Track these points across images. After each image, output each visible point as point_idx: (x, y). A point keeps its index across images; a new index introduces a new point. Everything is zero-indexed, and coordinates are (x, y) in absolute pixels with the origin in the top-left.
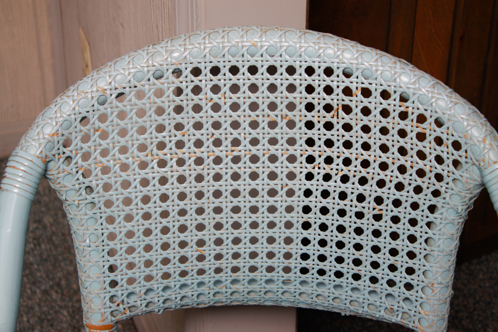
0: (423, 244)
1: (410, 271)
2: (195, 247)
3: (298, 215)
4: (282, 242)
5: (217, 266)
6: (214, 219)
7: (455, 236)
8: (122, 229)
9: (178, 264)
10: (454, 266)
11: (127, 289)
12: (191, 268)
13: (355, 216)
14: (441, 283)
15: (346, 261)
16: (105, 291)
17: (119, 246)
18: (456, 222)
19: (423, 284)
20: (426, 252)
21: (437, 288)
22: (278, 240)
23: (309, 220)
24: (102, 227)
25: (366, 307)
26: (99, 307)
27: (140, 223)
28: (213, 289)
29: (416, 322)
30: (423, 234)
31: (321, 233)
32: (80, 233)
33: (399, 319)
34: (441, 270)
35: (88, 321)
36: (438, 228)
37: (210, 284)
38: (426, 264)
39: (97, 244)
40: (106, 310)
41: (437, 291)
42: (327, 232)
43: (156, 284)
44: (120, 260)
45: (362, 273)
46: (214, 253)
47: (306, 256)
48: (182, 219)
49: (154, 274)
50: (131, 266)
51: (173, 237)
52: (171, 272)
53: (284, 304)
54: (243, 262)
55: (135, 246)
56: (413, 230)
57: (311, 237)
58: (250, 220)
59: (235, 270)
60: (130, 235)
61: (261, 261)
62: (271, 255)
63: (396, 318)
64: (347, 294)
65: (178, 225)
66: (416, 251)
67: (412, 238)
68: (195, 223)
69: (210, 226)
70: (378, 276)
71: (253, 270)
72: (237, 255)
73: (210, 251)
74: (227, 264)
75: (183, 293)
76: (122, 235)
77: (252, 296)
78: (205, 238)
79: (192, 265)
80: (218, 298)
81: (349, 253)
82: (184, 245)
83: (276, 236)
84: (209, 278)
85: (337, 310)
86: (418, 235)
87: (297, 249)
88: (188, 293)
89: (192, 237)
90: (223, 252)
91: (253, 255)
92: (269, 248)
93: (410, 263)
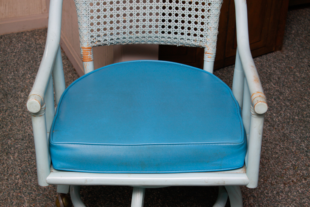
0: (207, 12)
1: (202, 23)
2: (122, 17)
3: (161, 3)
4: (155, 15)
5: (131, 25)
6: (130, 5)
7: (219, 8)
8: (95, 8)
9: (116, 23)
10: (218, 21)
11: (97, 33)
12: (121, 26)
13: (182, 3)
14: (214, 27)
15: (179, 21)
16: (89, 33)
17: (94, 15)
18: (219, 2)
19: (208, 28)
20: (208, 15)
21: (212, 29)
22: (153, 14)
23: (165, 5)
24: (88, 7)
25: (186, 41)
26: (87, 40)
27: (102, 6)
28: (129, 35)
29: (205, 44)
30: (207, 8)
31: (169, 10)
32: (80, 9)
33: (198, 44)
34: (214, 22)
35: (82, 46)
36: (212, 5)
37: (128, 33)
38: (208, 20)
39: (86, 14)
40: (89, 41)
41: (212, 30)
42: (172, 10)
43: (108, 32)
44: (95, 21)
45: (185, 26)
46: (129, 19)
47: (163, 21)
48: (118, 5)
49: (107, 27)
50: (99, 24)
51: (115, 13)
52: (113, 27)
53: (155, 43)
54: (140, 24)
55: (100, 15)
56: (203, 7)
57: (165, 13)
58: (143, 6)
59: (137, 27)
60: (98, 11)
61: (147, 23)
62: (151, 20)
63: (197, 44)
64: (179, 36)
65: (116, 7)
66: (205, 15)
67: (203, 10)
68: (123, 7)
69: (128, 8)
70: (191, 27)
71: (144, 26)
72: (138, 21)
73: (128, 18)
74: (134, 24)
75: (118, 36)
76: (95, 11)
77: (143, 39)
78: (127, 13)
79: (121, 25)
80: (130, 40)
81: (179, 24)
82: (118, 16)
83: (153, 12)
84: (127, 30)
85: (175, 44)
86: (205, 9)
87: (161, 17)
88: (119, 36)
89: (121, 12)
90: (133, 19)
91: (144, 20)
92: (150, 17)
93: (203, 20)
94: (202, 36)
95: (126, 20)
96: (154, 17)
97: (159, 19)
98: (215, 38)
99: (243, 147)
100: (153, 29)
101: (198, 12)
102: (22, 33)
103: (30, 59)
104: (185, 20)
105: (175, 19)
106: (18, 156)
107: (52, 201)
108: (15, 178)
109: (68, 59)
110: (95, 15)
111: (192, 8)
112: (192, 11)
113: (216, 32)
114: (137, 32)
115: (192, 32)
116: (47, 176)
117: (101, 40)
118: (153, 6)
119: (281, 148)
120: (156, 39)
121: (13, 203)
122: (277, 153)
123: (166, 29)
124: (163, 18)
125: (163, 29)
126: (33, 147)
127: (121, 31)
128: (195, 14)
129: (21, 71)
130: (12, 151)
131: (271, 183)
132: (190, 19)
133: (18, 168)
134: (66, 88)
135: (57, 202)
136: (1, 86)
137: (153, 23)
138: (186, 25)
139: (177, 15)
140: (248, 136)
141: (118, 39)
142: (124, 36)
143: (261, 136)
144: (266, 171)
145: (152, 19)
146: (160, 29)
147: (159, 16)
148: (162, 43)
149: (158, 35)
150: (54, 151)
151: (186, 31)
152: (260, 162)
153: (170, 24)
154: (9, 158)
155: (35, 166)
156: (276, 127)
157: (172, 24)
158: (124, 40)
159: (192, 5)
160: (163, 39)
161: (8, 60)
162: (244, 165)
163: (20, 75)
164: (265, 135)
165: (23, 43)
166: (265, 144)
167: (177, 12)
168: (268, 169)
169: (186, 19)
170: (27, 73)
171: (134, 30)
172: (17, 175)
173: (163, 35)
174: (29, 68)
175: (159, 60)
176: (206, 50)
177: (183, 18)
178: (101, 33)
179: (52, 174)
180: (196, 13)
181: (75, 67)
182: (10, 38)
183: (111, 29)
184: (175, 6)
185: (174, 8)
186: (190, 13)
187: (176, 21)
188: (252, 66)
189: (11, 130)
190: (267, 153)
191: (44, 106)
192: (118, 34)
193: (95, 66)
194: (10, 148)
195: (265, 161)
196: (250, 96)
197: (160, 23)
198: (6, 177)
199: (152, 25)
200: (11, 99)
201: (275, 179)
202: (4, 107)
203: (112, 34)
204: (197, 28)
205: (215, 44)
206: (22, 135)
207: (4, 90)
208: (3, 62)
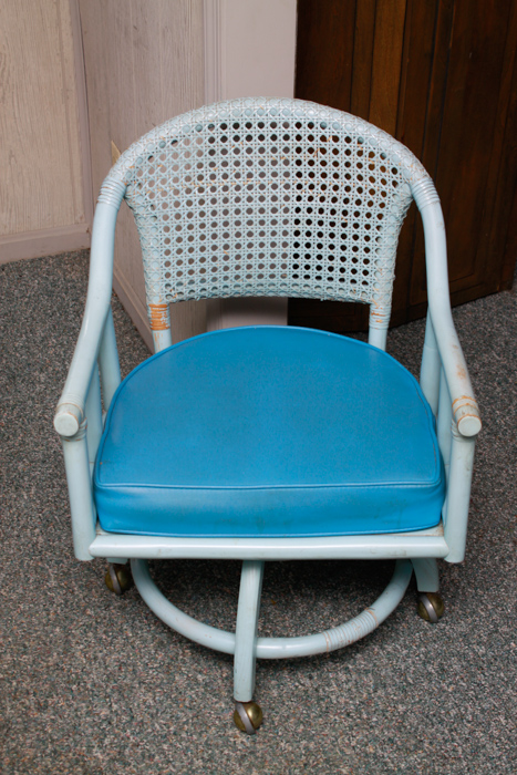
0: (375, 241)
1: (366, 261)
2: (222, 250)
3: (291, 226)
4: (281, 246)
5: (237, 264)
6: (235, 229)
7: (395, 235)
8: (174, 236)
9: (210, 261)
11: (177, 280)
13: (330, 225)
14: (388, 268)
15: (324, 258)
16: (162, 280)
18: (396, 225)
19: (375, 270)
20: (377, 247)
21: (384, 272)
22: (278, 245)
23: (299, 229)
24: (161, 234)
25: (337, 291)
26: (158, 291)
27: (185, 232)
29: (371, 297)
30: (375, 234)
31: (307, 238)
32: (147, 237)
33: (359, 297)
34: (386, 259)
35: (150, 302)
36: (384, 230)
37: (232, 277)
38: (377, 255)
39: (157, 246)
40: (163, 293)
42: (311, 237)
43: (196, 277)
44: (173, 258)
45: (334, 266)
46: (235, 254)
47: (296, 256)
48: (214, 229)
49: (194, 269)
50: (179, 263)
51: (208, 243)
52: (206, 267)
53: (282, 295)
54: (255, 262)
55: (183, 248)
56: (367, 232)
57: (300, 242)
58: (259, 231)
59: (249, 267)
60: (179, 240)
61: (267, 261)
62: (273, 256)
63: (357, 297)
64: (324, 283)
65: (211, 233)
66: (370, 247)
67: (367, 238)
68: (223, 232)
69: (232, 235)
70: (346, 267)
71: (261, 266)
72: (250, 256)
73: (232, 252)
74: (243, 262)
75: (214, 284)
76: (173, 241)
77: (260, 288)
78: (230, 244)
79: (220, 264)
80: (237, 289)
81: (325, 263)
82: (214, 248)
83: (277, 241)
84: (231, 273)
85: (317, 297)
86: (370, 236)
87: (291, 250)
88: (217, 284)
89: (220, 242)
90: (242, 254)
91: (261, 256)
92: (273, 250)
93: (367, 256)
94: (365, 283)
95: (230, 255)
96: (279, 250)
97: (288, 253)
98: (390, 287)
99: (438, 490)
100: (278, 271)
101: (358, 241)
102: (41, 259)
103: (55, 309)
104: (335, 255)
105: (317, 254)
106: (36, 493)
107: (99, 575)
108: (33, 534)
109: (123, 309)
110: (173, 247)
111: (347, 233)
112: (347, 240)
113: (391, 276)
114: (249, 276)
115: (348, 275)
116: (91, 543)
117: (184, 291)
118: (277, 230)
119: (509, 475)
120: (283, 288)
121: (29, 579)
122: (502, 485)
123: (301, 271)
124: (296, 251)
125: (296, 272)
126: (64, 475)
127: (220, 274)
128: (352, 245)
129: (40, 333)
130: (26, 484)
131: (491, 541)
132: (343, 254)
133: (36, 515)
134: (122, 379)
135: (108, 580)
136: (4, 362)
137: (278, 261)
138: (337, 263)
139: (320, 246)
140: (447, 467)
141: (215, 288)
142: (226, 283)
143: (469, 473)
144: (481, 518)
145: (276, 253)
146: (290, 271)
147: (288, 248)
148: (294, 295)
149: (286, 281)
150: (101, 499)
151: (336, 274)
152: (471, 501)
153: (308, 251)
154: (20, 496)
155: (68, 511)
156: (500, 435)
157: (311, 262)
158: (226, 290)
159: (347, 228)
160: (295, 288)
161: (15, 312)
162: (440, 522)
163: (38, 340)
164: (480, 451)
165: (42, 278)
166: (481, 467)
167: (320, 240)
168: (485, 515)
169: (337, 253)
170: (51, 336)
171: (243, 272)
172: (36, 528)
173: (296, 281)
174: (54, 327)
175: (289, 324)
176: (372, 308)
177: (331, 252)
178: (185, 279)
179: (98, 538)
180: (355, 243)
181: (136, 323)
182: (18, 269)
183: (203, 271)
184: (317, 231)
185: (316, 234)
186: (343, 242)
187: (319, 257)
188: (455, 347)
189: (23, 443)
190: (485, 485)
191: (84, 424)
192: (214, 279)
193: (174, 339)
194: (22, 478)
195: (481, 501)
196: (452, 403)
197: (290, 261)
198: (16, 533)
199: (276, 263)
200: (22, 386)
201: (498, 533)
202: (9, 400)
203: (203, 281)
204: (357, 269)
205: (389, 298)
206: (43, 454)
207: (8, 368)
208: (6, 314)
